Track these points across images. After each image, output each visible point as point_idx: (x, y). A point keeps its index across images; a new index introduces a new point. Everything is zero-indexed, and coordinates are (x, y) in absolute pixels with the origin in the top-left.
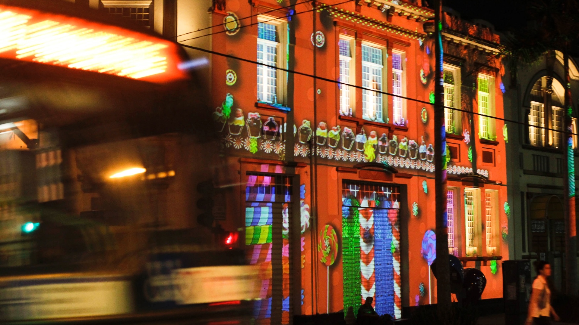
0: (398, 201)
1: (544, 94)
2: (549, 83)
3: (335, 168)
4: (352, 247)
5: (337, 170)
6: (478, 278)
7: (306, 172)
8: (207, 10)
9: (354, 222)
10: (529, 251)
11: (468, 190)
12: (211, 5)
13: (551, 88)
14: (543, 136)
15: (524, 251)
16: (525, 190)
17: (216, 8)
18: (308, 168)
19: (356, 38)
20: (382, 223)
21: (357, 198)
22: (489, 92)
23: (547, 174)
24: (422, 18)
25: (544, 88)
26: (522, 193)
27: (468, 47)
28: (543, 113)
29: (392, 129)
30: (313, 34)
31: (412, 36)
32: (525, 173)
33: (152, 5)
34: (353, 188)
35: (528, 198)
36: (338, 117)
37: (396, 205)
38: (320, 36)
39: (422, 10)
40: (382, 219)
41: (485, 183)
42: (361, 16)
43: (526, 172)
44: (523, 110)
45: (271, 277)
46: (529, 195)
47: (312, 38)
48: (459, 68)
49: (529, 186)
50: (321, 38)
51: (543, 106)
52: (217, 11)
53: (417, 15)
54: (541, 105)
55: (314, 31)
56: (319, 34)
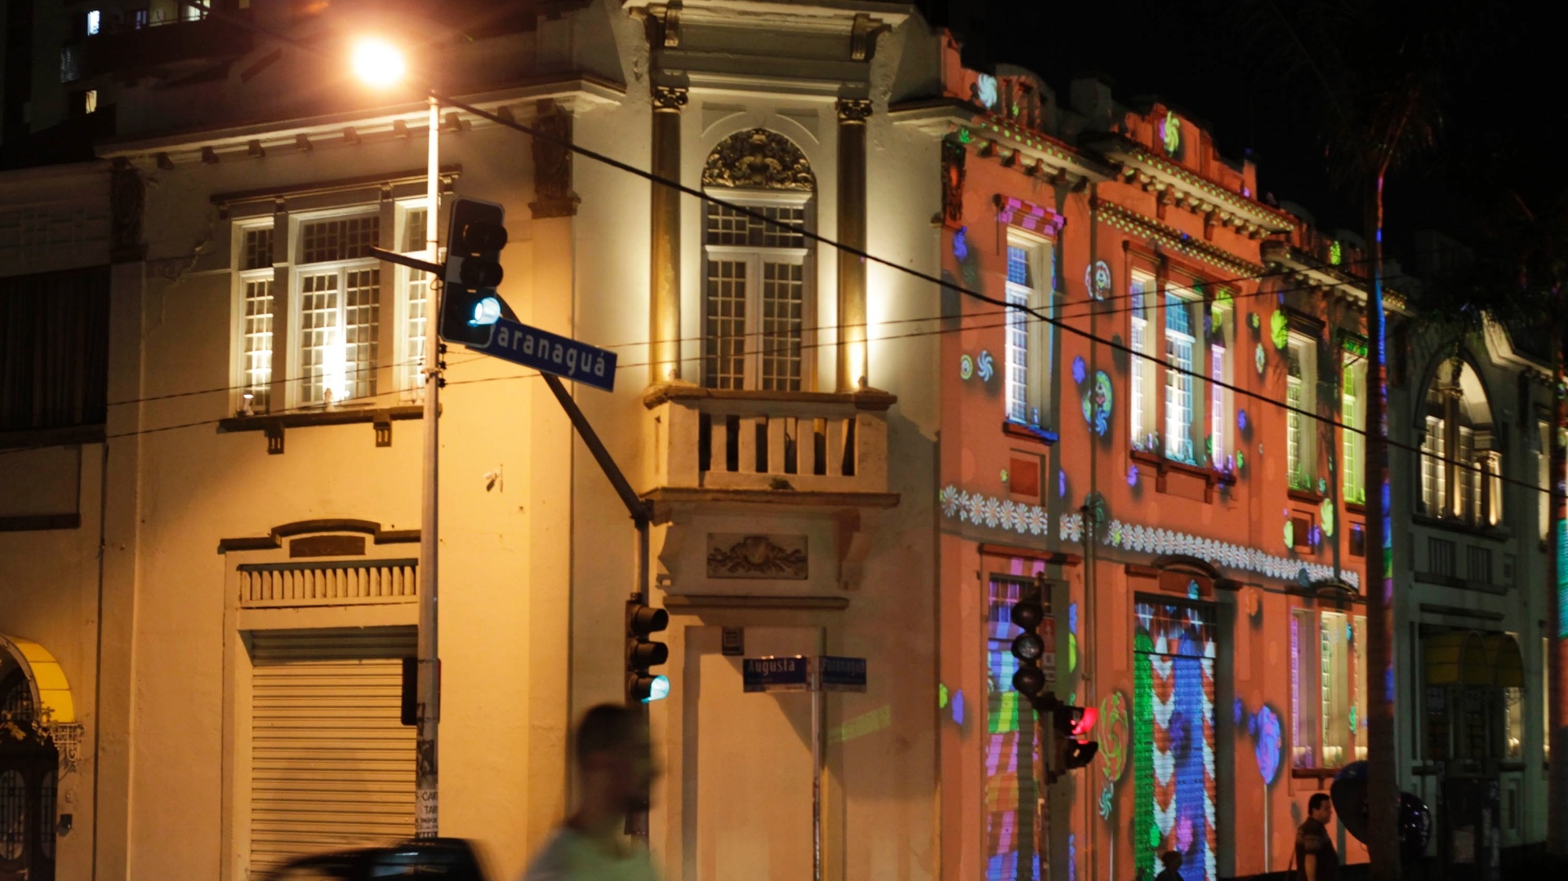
0: (1213, 641)
1: (1444, 399)
2: (1457, 373)
3: (1122, 567)
4: (1140, 743)
5: (1128, 572)
6: (1417, 813)
7: (1078, 576)
8: (930, 219)
9: (1144, 688)
10: (1422, 758)
11: (1328, 616)
12: (937, 207)
13: (1458, 384)
15: (1414, 757)
16: (1417, 617)
17: (948, 217)
18: (1080, 568)
19: (1157, 278)
20: (1187, 689)
21: (1150, 635)
22: (1355, 395)
23: (1453, 582)
24: (1262, 231)
25: (1443, 385)
26: (1412, 624)
27: (1328, 293)
28: (1441, 441)
29: (1213, 479)
30: (1089, 269)
31: (1243, 271)
32: (1417, 580)
33: (813, 203)
34: (1144, 613)
35: (1421, 636)
36: (1128, 453)
37: (1210, 649)
38: (1103, 272)
39: (1268, 215)
40: (1186, 681)
41: (1355, 602)
42: (1167, 227)
43: (1419, 578)
44: (1415, 433)
45: (1016, 805)
46: (1425, 631)
47: (1087, 277)
48: (1312, 342)
49: (1424, 608)
50: (1104, 278)
51: (1442, 424)
52: (949, 222)
53: (1254, 224)
54: (1437, 423)
55: (1093, 262)
56: (1101, 268)
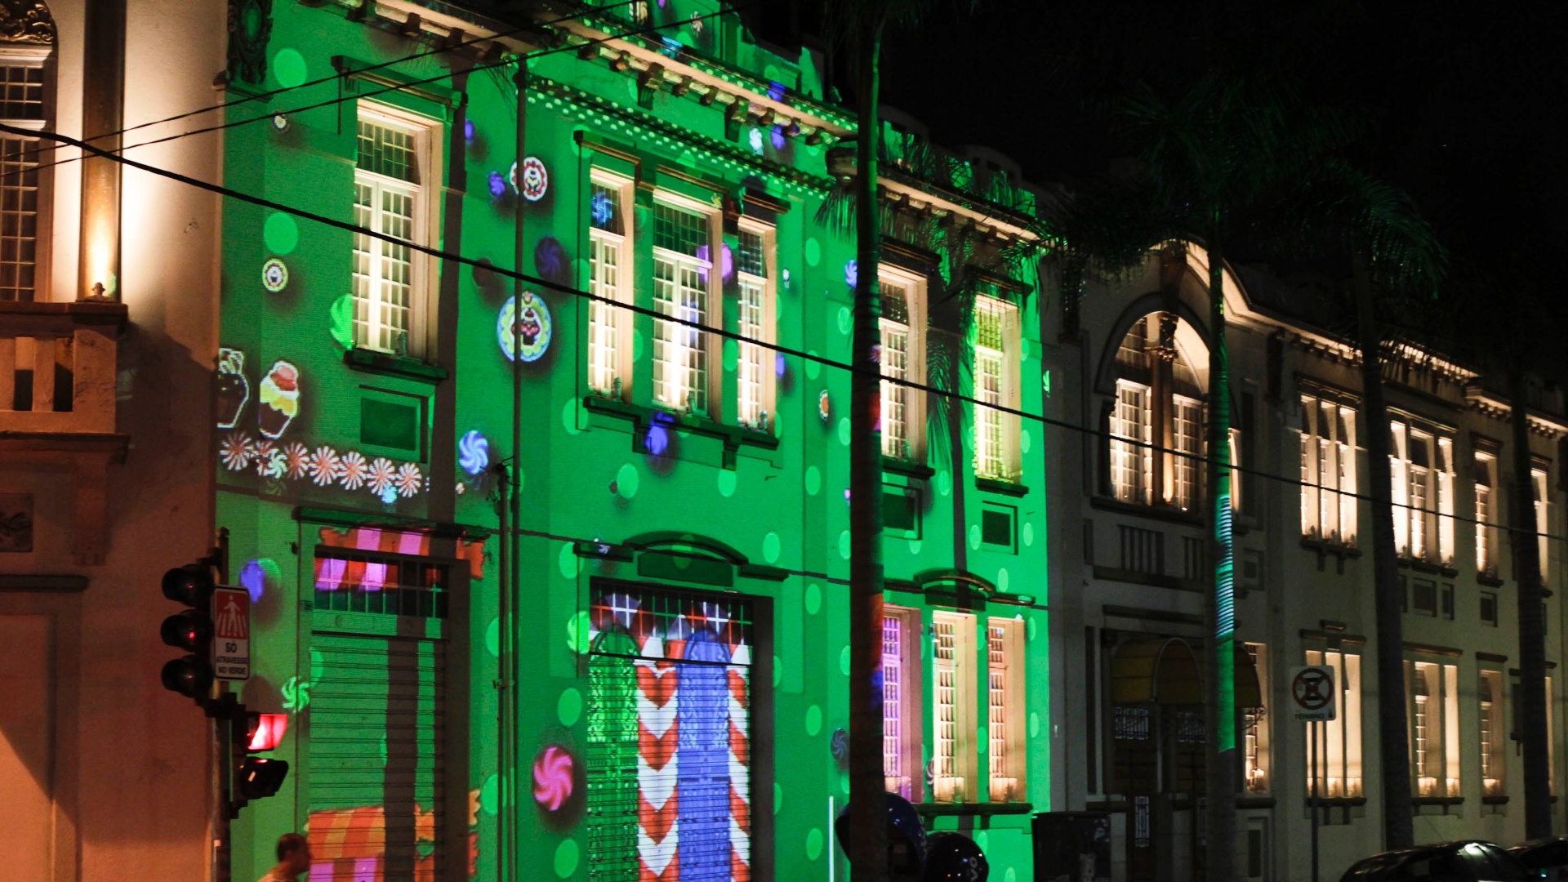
0: (746, 643)
1: (1152, 361)
2: (1168, 331)
3: (571, 544)
4: (614, 770)
5: (577, 551)
6: (965, 860)
7: (489, 554)
8: (211, 81)
9: (623, 701)
10: (1105, 792)
11: (942, 616)
12: (223, 65)
13: (1171, 345)
14: (1149, 476)
15: (1092, 789)
16: (1098, 623)
17: (238, 78)
18: (493, 544)
19: (636, 182)
20: (701, 704)
21: (632, 633)
22: (1003, 350)
23: (1158, 579)
24: (825, 135)
25: (1153, 344)
26: (1089, 630)
27: (949, 219)
28: (1149, 412)
29: (733, 440)
30: (515, 166)
31: (795, 183)
32: (1097, 576)
33: (52, 62)
34: (621, 604)
35: (1104, 643)
36: (581, 401)
37: (741, 654)
38: (536, 170)
39: (822, 113)
40: (700, 693)
41: (989, 600)
42: (653, 119)
43: (1100, 574)
44: (1096, 402)
45: (382, 850)
46: (1108, 637)
47: (512, 174)
48: (923, 280)
49: (1108, 610)
50: (538, 175)
51: (1149, 393)
52: (239, 83)
53: (809, 126)
54: (1145, 391)
55: (519, 159)
56: (533, 165)
